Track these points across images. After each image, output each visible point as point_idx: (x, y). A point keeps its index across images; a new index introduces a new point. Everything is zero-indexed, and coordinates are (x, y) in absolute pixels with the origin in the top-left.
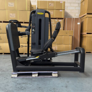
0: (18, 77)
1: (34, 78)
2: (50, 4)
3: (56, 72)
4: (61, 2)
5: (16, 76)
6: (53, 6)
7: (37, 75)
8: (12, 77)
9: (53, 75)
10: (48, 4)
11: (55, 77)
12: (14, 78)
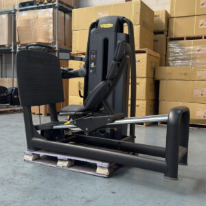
0: (34, 162)
5: (30, 158)
8: (25, 160)
11: (102, 177)
12: (28, 161)
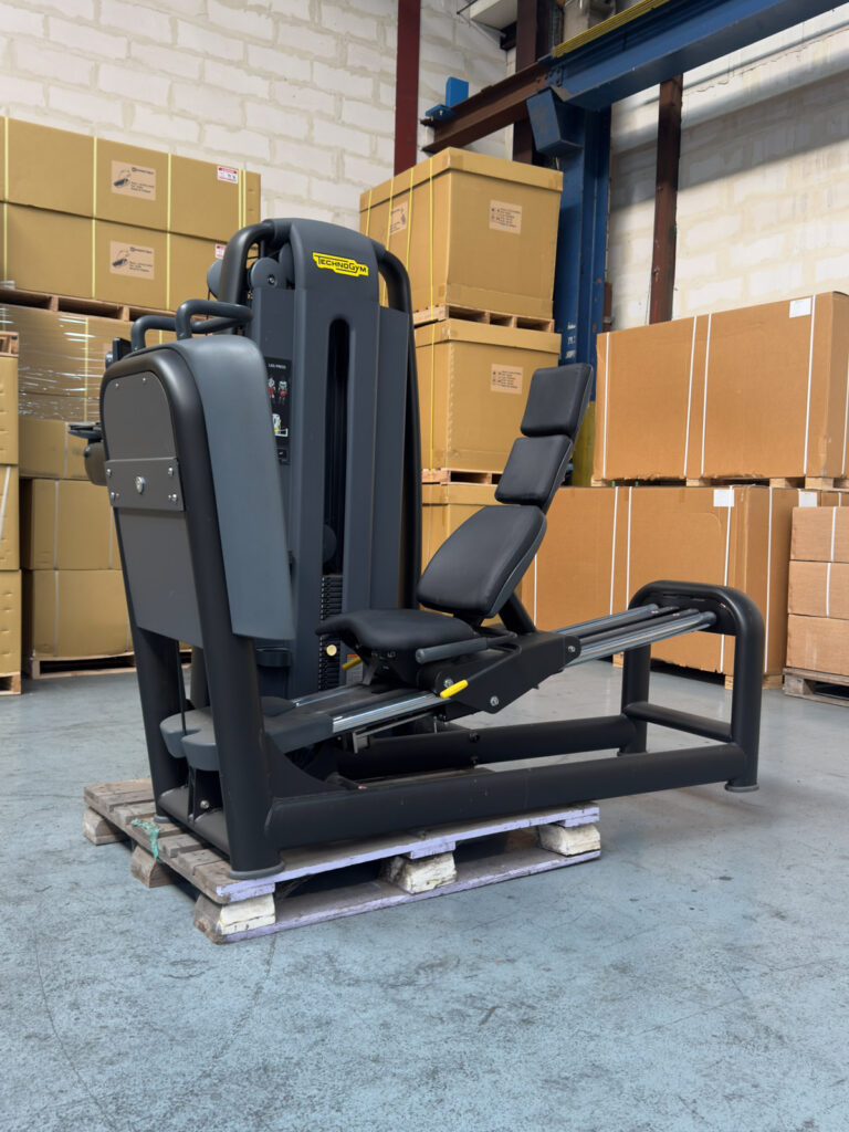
0: (285, 924)
1: (423, 900)
2: (118, 169)
3: (589, 814)
4: (222, 175)
5: (265, 914)
6: (152, 196)
7: (448, 868)
8: (222, 940)
9: (569, 843)
10: (105, 171)
12: (249, 937)
